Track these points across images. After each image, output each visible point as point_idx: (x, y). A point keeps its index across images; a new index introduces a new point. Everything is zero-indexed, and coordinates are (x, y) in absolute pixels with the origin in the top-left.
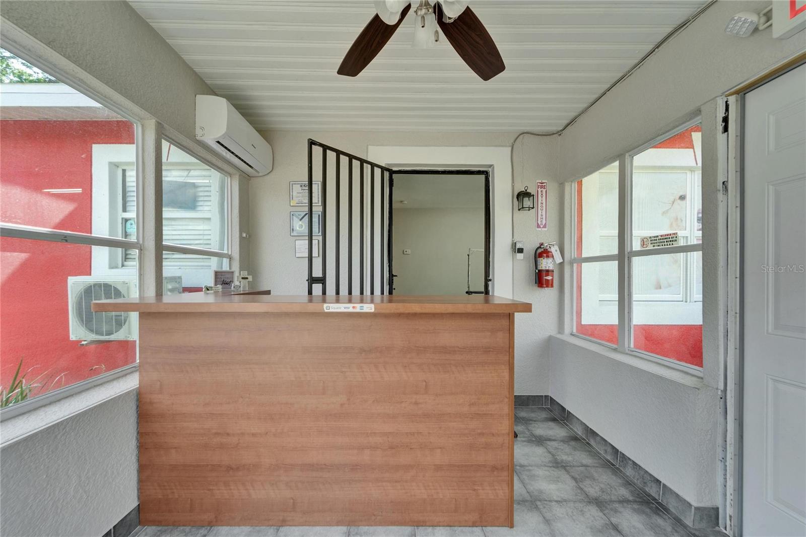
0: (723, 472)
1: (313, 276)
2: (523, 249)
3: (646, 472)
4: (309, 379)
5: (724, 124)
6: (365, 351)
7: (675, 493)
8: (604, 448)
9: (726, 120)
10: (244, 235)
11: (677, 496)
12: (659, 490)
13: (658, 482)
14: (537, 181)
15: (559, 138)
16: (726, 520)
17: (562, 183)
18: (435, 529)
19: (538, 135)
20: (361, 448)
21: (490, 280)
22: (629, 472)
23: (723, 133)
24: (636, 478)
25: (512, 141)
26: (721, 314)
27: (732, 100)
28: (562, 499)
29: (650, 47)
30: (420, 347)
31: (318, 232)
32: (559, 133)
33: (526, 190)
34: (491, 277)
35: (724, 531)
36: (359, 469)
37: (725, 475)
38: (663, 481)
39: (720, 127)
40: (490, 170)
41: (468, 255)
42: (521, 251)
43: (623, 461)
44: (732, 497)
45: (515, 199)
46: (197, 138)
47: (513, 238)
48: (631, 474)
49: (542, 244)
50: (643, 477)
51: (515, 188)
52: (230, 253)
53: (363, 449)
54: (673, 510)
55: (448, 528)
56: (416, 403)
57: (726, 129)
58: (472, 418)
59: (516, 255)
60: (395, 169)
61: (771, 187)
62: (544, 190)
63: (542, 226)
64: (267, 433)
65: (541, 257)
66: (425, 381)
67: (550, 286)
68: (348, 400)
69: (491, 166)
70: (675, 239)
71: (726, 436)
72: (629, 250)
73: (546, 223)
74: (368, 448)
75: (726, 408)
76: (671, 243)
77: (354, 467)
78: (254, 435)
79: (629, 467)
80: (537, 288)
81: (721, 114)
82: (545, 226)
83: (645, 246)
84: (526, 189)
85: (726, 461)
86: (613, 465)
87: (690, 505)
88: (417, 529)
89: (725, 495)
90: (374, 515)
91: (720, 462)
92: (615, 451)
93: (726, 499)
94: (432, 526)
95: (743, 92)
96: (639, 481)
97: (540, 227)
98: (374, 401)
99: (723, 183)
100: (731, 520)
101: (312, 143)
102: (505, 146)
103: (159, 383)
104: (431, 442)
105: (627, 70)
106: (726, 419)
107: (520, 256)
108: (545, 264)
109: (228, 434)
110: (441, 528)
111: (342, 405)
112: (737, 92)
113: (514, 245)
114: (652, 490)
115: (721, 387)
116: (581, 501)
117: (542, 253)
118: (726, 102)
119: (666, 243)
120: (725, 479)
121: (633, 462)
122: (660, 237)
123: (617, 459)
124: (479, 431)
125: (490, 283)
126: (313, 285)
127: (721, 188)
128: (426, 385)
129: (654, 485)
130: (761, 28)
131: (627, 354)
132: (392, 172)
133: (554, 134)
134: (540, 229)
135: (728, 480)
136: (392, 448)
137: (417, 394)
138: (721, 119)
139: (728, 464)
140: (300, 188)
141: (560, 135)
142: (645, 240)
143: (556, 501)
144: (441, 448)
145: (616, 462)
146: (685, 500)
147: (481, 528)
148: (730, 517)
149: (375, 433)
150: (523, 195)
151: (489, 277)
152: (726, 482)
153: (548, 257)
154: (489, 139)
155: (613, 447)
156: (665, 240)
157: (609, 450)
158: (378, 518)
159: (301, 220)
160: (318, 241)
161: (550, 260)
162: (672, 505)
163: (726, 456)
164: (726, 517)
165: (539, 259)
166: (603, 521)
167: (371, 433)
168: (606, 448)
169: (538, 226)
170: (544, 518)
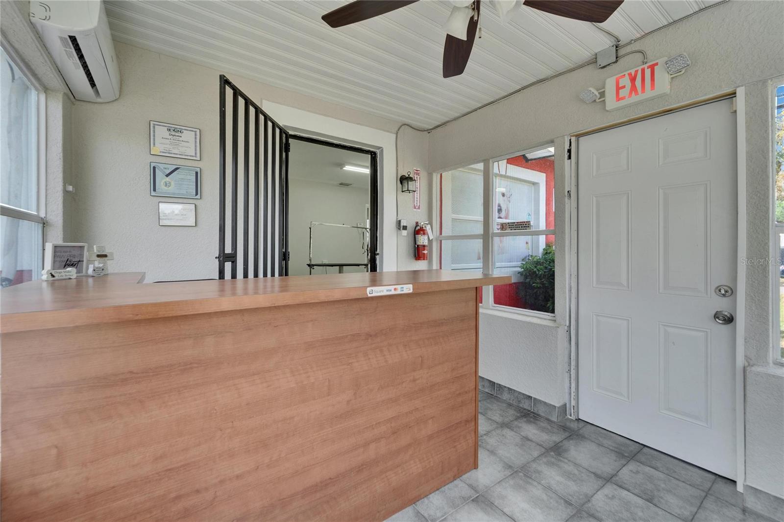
0: (569, 379)
1: (226, 252)
2: (406, 227)
3: (520, 393)
4: (312, 381)
5: (568, 154)
6: (371, 336)
7: (543, 402)
8: (481, 384)
9: (569, 151)
10: (70, 188)
11: (545, 403)
12: (530, 403)
13: (530, 397)
14: (415, 168)
15: (428, 135)
16: (571, 410)
17: (430, 173)
18: (430, 498)
19: (413, 128)
20: (366, 445)
21: (378, 254)
22: (506, 396)
23: (568, 159)
24: (512, 400)
25: (397, 129)
26: (567, 276)
27: (573, 139)
28: (486, 431)
29: (518, 87)
30: (418, 324)
31: (195, 194)
32: (429, 131)
33: (409, 175)
34: (378, 251)
35: (570, 417)
36: (365, 468)
37: (570, 380)
38: (533, 396)
39: (566, 156)
40: (378, 152)
41: (310, 228)
42: (405, 228)
43: (499, 390)
44: (574, 394)
45: (399, 182)
46: (31, 18)
47: (397, 216)
48: (507, 397)
49: (417, 223)
50: (517, 397)
51: (399, 172)
52: (42, 215)
53: (369, 444)
54: (543, 414)
55: (437, 492)
56: (414, 380)
57: (570, 157)
58: (454, 382)
59: (402, 233)
60: (291, 133)
61: (594, 198)
62: (419, 177)
63: (417, 208)
64: (258, 467)
65: (418, 234)
66: (421, 357)
67: (426, 259)
68: (355, 394)
69: (379, 148)
70: (528, 225)
71: (571, 355)
72: (492, 232)
73: (419, 206)
74: (373, 442)
75: (571, 338)
76: (525, 228)
77: (360, 469)
78: (238, 477)
79: (505, 393)
80: (414, 260)
81: (567, 147)
82: (419, 208)
83: (504, 229)
84: (409, 173)
85: (571, 371)
86: (492, 395)
87: (555, 407)
88: (416, 505)
89: (570, 394)
90: (379, 512)
91: (566, 373)
92: (492, 384)
93: (571, 396)
94: (425, 497)
95: (578, 136)
96: (514, 401)
97: (416, 208)
98: (379, 389)
99: (568, 192)
100: (574, 409)
101: (225, 82)
102: (391, 132)
103: (54, 452)
104: (425, 415)
105: (498, 98)
106: (571, 344)
107: (404, 233)
108: (422, 240)
109: (198, 491)
110: (433, 494)
111: (348, 402)
112: (576, 136)
113: (399, 222)
114: (526, 405)
115: (568, 324)
116: (497, 428)
117: (418, 231)
118: (570, 140)
119: (521, 228)
120: (570, 383)
121: (509, 388)
122: (516, 224)
123: (494, 389)
124: (458, 392)
125: (377, 257)
126: (226, 263)
127: (567, 195)
128: (422, 360)
129: (527, 401)
130: (597, 101)
131: (492, 309)
132: (289, 136)
133: (425, 131)
134: (415, 210)
135: (572, 383)
136: (394, 433)
137: (414, 371)
138: (567, 151)
139: (572, 373)
140: (168, 133)
141: (429, 133)
142: (504, 225)
143: (485, 435)
144: (432, 418)
145: (493, 392)
146: (551, 404)
147: (458, 479)
148: (574, 407)
149: (379, 423)
150: (404, 180)
151: (377, 251)
152: (571, 385)
153: (424, 234)
154: (379, 123)
155: (490, 381)
156: (520, 226)
157: (487, 384)
158: (382, 513)
159: (167, 175)
160: (195, 206)
161: (426, 237)
162: (541, 411)
163: (571, 369)
164: (571, 408)
165: (417, 236)
166: (519, 438)
167: (376, 424)
168: (483, 383)
169: (415, 208)
170: (489, 451)
